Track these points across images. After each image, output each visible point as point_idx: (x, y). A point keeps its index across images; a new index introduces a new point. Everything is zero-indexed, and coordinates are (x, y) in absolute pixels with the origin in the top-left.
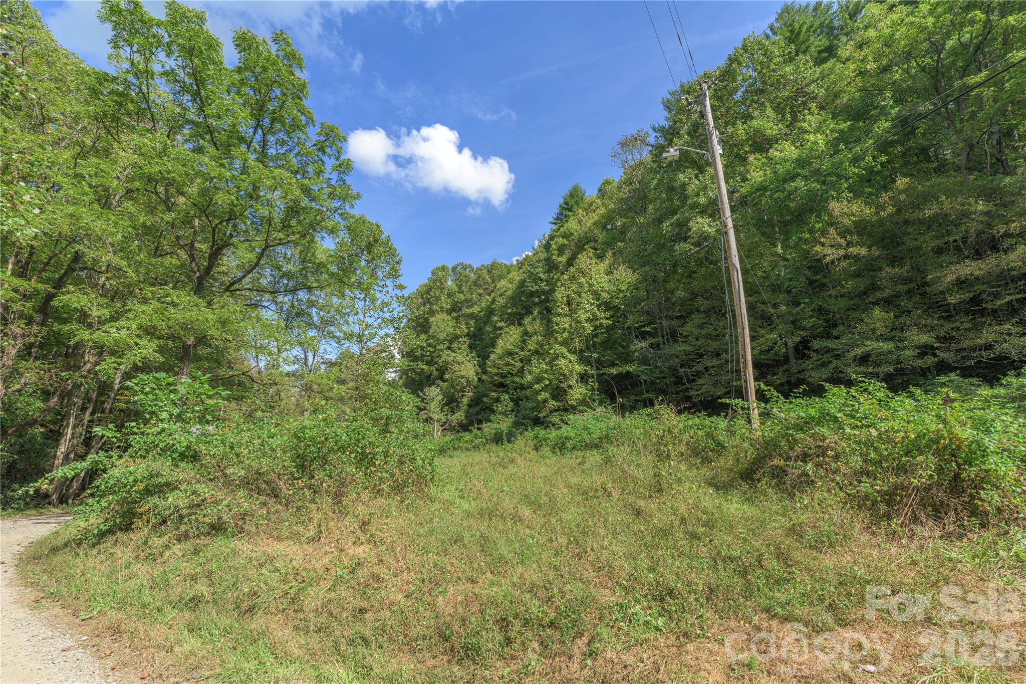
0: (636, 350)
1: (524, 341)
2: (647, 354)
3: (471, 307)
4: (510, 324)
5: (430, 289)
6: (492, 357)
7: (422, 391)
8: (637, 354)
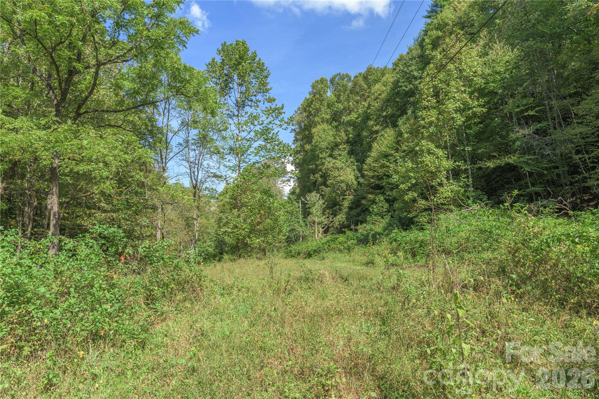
0: (517, 139)
1: (398, 143)
2: (531, 141)
3: (349, 114)
4: (385, 127)
5: (312, 102)
6: (369, 160)
7: (304, 197)
8: (518, 143)
